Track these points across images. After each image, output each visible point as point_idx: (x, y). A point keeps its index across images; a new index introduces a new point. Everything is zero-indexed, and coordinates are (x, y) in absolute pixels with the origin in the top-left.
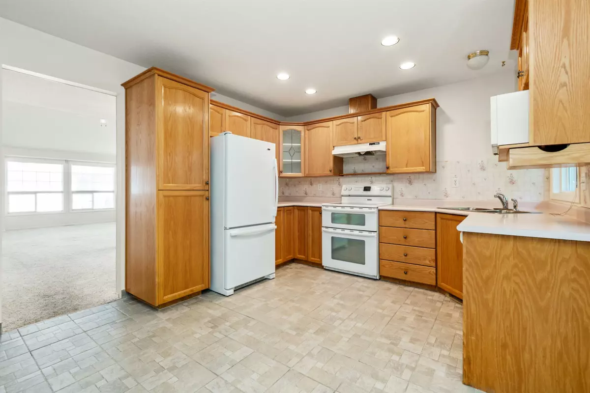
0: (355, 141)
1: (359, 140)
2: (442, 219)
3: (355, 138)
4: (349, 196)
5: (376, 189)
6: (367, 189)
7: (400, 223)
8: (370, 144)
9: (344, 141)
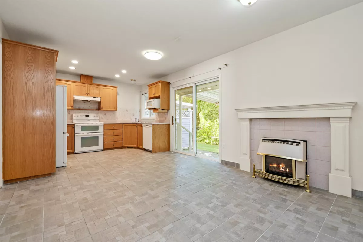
0: (87, 95)
1: (88, 95)
2: (125, 125)
3: (87, 94)
4: (78, 119)
5: (92, 116)
6: (87, 116)
7: (112, 128)
8: (93, 97)
9: (81, 94)
